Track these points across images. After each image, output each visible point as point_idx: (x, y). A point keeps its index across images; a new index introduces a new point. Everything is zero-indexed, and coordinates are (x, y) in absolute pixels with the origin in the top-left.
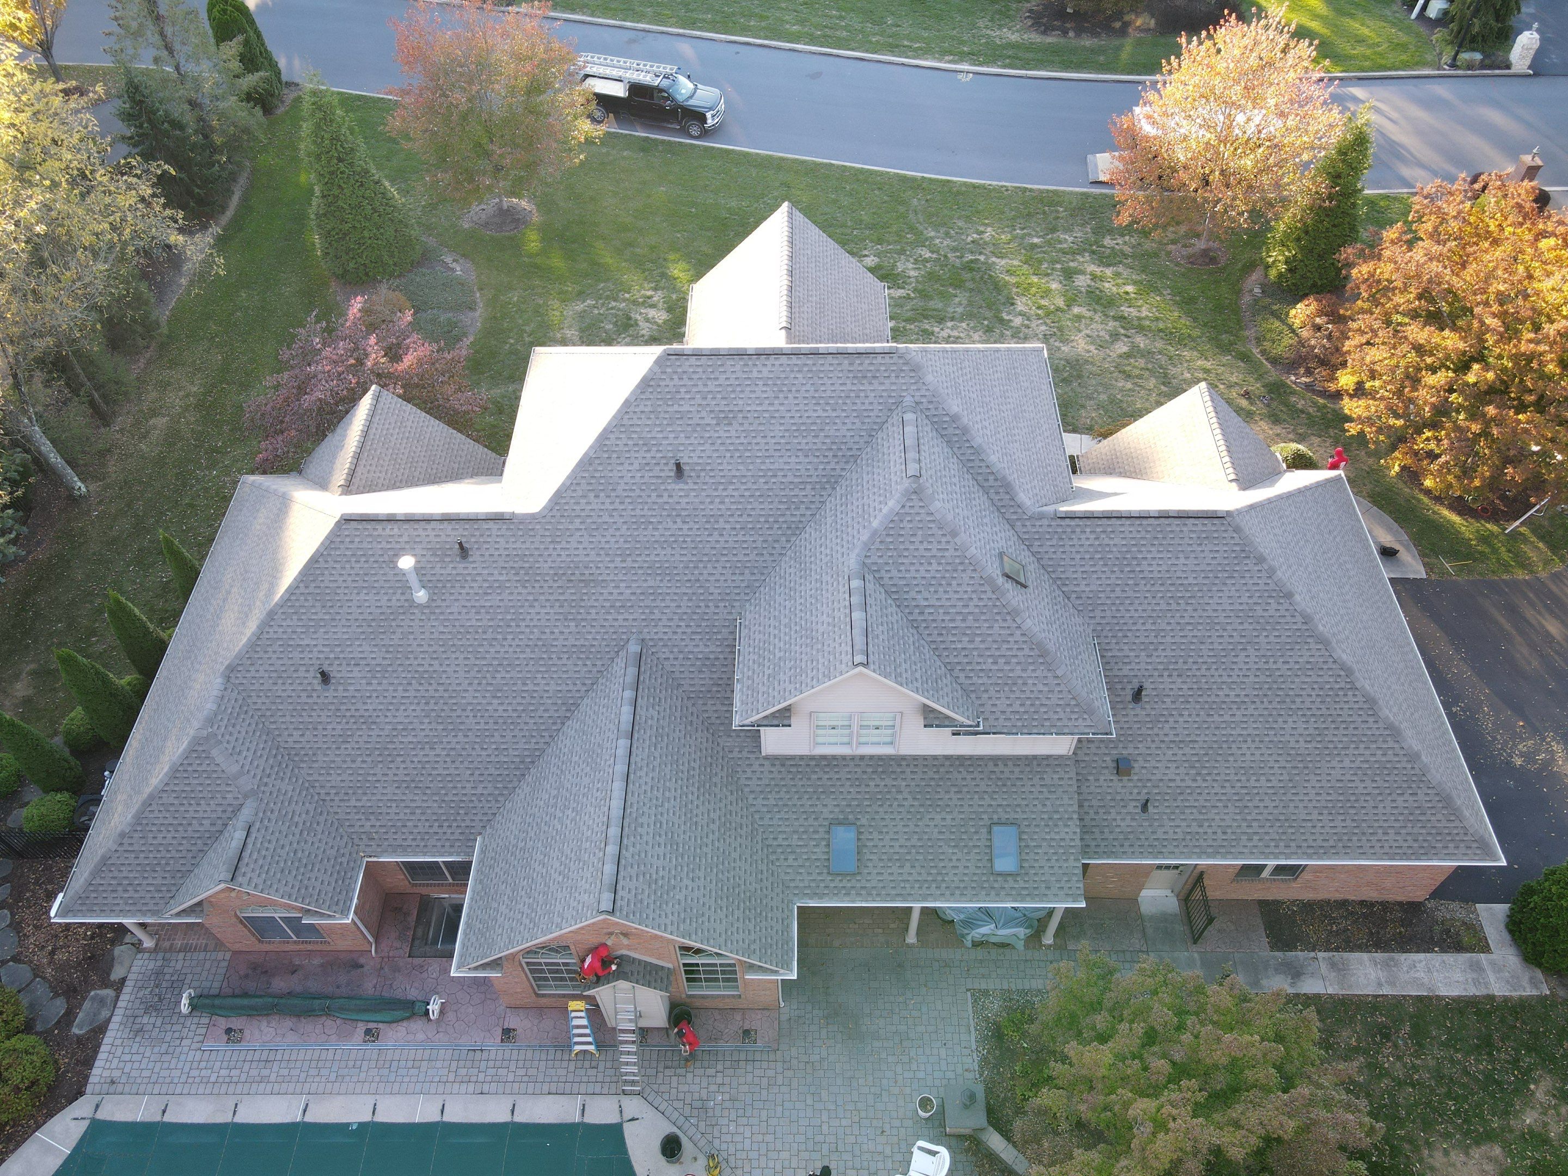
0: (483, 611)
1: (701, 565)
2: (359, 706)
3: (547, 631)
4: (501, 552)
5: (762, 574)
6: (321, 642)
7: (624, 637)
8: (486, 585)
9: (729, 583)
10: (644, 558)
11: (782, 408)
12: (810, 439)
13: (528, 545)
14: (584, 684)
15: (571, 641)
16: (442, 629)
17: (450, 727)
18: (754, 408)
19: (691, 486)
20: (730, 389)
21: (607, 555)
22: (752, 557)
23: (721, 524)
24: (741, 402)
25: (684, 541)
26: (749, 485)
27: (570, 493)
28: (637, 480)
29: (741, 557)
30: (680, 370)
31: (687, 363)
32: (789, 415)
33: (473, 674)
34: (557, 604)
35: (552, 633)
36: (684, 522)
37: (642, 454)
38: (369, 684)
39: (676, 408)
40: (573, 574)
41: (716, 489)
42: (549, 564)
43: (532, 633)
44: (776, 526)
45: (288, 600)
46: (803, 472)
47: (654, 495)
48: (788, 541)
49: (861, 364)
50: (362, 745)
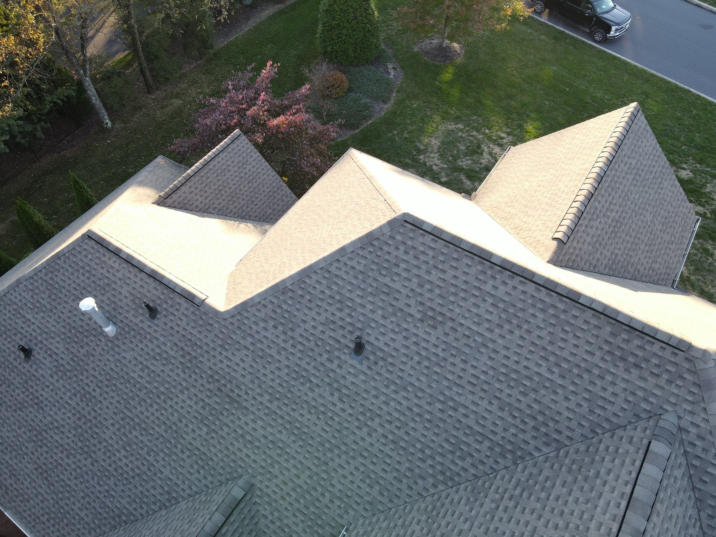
0: (146, 371)
1: (336, 451)
2: (39, 389)
3: (184, 421)
4: (180, 329)
5: (391, 501)
6: (37, 323)
7: (239, 470)
8: (157, 350)
9: (354, 487)
10: (288, 409)
11: (500, 341)
12: (515, 392)
13: (201, 336)
14: (190, 488)
15: (197, 444)
16: (113, 366)
17: (86, 449)
18: (468, 323)
19: (364, 368)
20: (453, 290)
21: (260, 387)
22: (389, 477)
23: (375, 424)
24: (457, 310)
25: (332, 418)
26: (422, 403)
27: (253, 310)
28: (317, 332)
29: (378, 469)
30: (409, 243)
31: (421, 240)
32: (505, 352)
33: (118, 418)
34: (201, 404)
35: (187, 426)
36: (340, 400)
37: (332, 309)
38: (52, 376)
39: (387, 280)
40: (225, 386)
41: (387, 387)
42: (211, 364)
43: (172, 414)
44: (430, 462)
45: (32, 277)
46: (488, 424)
47: (325, 356)
48: (434, 486)
49: (627, 341)
50: (28, 419)
